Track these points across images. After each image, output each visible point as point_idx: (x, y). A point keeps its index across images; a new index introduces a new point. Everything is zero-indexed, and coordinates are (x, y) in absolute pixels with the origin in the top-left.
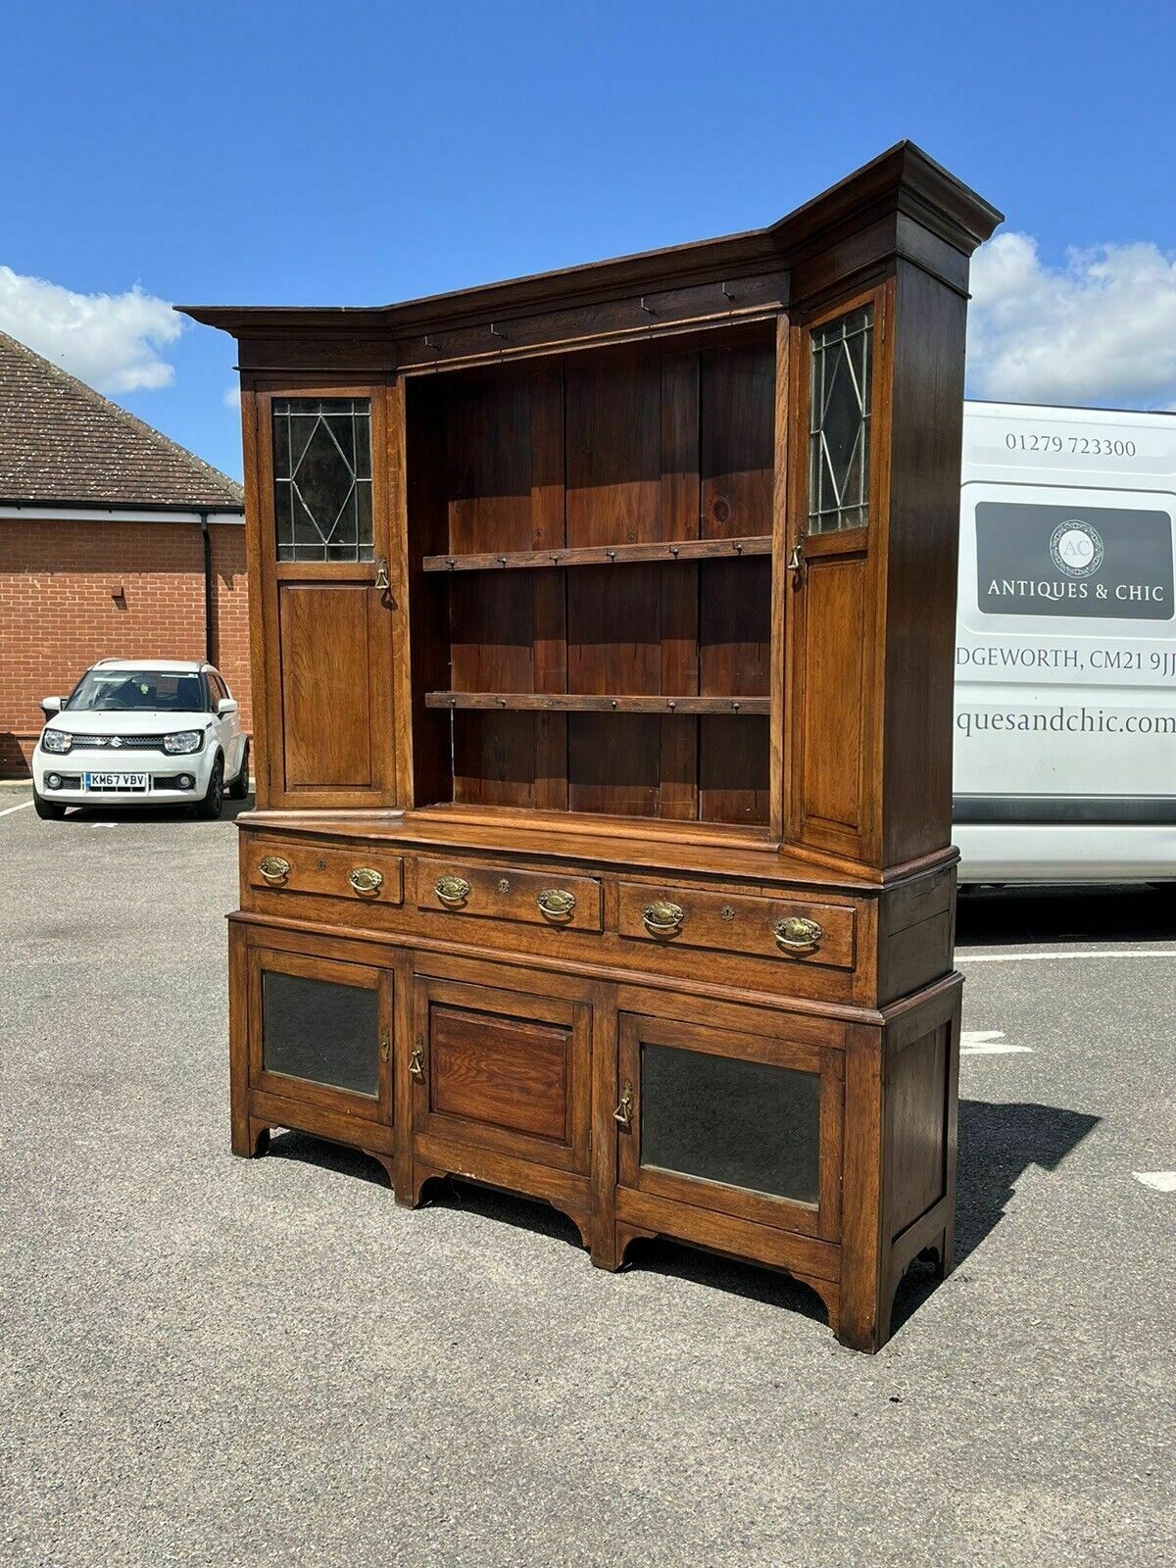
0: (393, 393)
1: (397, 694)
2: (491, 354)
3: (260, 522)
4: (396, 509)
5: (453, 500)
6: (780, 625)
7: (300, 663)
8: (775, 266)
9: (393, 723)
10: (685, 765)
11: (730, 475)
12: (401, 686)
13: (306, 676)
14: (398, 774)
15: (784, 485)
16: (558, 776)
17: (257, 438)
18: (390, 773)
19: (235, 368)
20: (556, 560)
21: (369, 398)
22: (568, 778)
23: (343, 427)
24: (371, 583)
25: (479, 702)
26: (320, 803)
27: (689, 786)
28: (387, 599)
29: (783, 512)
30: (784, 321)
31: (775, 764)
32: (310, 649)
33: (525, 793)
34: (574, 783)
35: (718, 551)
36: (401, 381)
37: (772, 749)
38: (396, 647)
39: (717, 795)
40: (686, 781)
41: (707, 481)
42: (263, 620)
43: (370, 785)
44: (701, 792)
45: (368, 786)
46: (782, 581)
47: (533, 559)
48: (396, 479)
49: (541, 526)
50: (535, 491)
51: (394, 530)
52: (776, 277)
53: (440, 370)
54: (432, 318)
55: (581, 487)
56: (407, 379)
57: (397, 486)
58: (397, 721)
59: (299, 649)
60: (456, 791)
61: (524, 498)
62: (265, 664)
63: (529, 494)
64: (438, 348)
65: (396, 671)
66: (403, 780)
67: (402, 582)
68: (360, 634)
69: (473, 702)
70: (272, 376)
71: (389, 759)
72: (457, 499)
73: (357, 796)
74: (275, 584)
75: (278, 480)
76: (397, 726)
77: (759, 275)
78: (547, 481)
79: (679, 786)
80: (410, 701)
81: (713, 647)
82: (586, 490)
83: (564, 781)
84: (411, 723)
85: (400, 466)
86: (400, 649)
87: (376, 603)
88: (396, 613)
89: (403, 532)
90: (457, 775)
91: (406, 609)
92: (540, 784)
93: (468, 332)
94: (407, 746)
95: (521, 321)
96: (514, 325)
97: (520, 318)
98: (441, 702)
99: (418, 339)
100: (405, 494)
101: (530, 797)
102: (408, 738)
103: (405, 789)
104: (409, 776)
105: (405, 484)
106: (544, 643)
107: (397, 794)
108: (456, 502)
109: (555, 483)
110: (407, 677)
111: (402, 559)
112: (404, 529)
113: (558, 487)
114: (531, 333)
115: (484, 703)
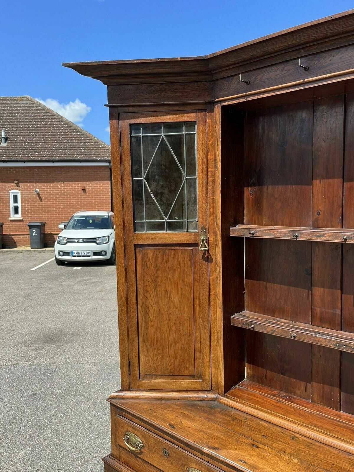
0: (212, 118)
1: (212, 317)
2: (294, 83)
3: (123, 207)
4: (213, 196)
5: (248, 186)
7: (149, 297)
9: (210, 337)
12: (215, 312)
13: (153, 306)
14: (213, 370)
16: (331, 384)
17: (120, 150)
18: (207, 368)
19: (105, 105)
20: (345, 239)
21: (196, 122)
22: (340, 388)
23: (177, 142)
24: (196, 245)
25: (273, 331)
26: (162, 386)
28: (206, 255)
32: (156, 288)
33: (302, 388)
34: (346, 392)
36: (217, 109)
38: (212, 287)
42: (126, 270)
43: (195, 376)
45: (193, 376)
47: (323, 236)
48: (213, 176)
49: (321, 207)
50: (316, 182)
51: (211, 210)
53: (249, 99)
54: (245, 60)
56: (223, 107)
57: (214, 181)
58: (212, 335)
59: (149, 289)
60: (248, 373)
61: (309, 187)
62: (127, 298)
63: (312, 184)
64: (247, 83)
65: (212, 303)
66: (216, 374)
67: (216, 245)
68: (188, 279)
69: (269, 330)
70: (131, 109)
71: (207, 360)
72: (251, 186)
73: (186, 383)
74: (133, 247)
75: (134, 179)
76: (212, 338)
78: (328, 176)
80: (222, 325)
83: (337, 390)
84: (222, 339)
85: (216, 167)
86: (215, 288)
87: (199, 258)
88: (212, 265)
89: (218, 211)
90: (248, 363)
91: (220, 263)
92: (315, 386)
93: (273, 68)
94: (219, 352)
95: (324, 55)
96: (316, 59)
97: (323, 52)
98: (243, 324)
99: (231, 78)
100: (220, 186)
101: (306, 392)
102: (220, 347)
103: (218, 379)
104: (220, 372)
105: (220, 179)
106: (321, 289)
107: (213, 383)
108: (250, 188)
109: (334, 177)
110: (220, 307)
111: (217, 229)
112: (218, 209)
113: (336, 180)
114: (333, 63)
115: (278, 332)
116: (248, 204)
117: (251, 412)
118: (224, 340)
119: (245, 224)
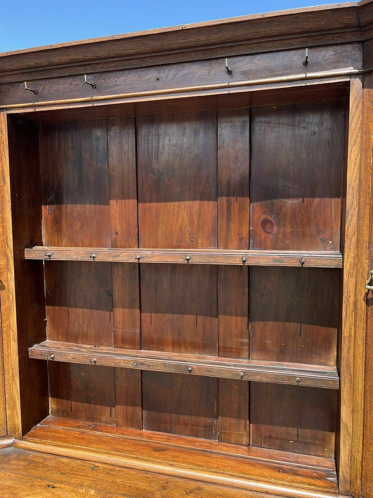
1: (6, 352)
2: (83, 99)
4: (2, 215)
5: (46, 204)
6: (350, 329)
8: (349, 37)
9: (4, 374)
10: (239, 406)
11: (275, 201)
12: (9, 347)
14: (8, 412)
15: (355, 218)
16: (134, 404)
20: (139, 259)
22: (142, 407)
25: (74, 358)
27: (243, 422)
29: (354, 239)
30: (356, 84)
31: (345, 436)
33: (107, 414)
34: (147, 409)
35: (283, 262)
36: (3, 117)
37: (342, 425)
38: (4, 318)
39: (265, 429)
40: (239, 417)
41: (255, 204)
44: (251, 425)
46: (352, 294)
47: (119, 256)
49: (118, 228)
50: (113, 202)
51: (1, 230)
52: (349, 48)
53: (38, 110)
54: (30, 68)
55: (150, 202)
56: (8, 115)
57: (3, 197)
58: (6, 373)
60: (52, 408)
61: (107, 207)
63: (109, 205)
64: (35, 92)
65: (5, 335)
66: (12, 416)
67: (8, 269)
69: (69, 358)
72: (48, 204)
76: (6, 376)
77: (332, 45)
78: (124, 196)
79: (233, 421)
80: (18, 359)
81: (261, 323)
82: (154, 205)
83: (139, 409)
84: (18, 375)
85: (4, 182)
86: (8, 319)
88: (4, 293)
89: (9, 232)
90: (52, 397)
91: (13, 289)
92: (119, 408)
93: (62, 81)
94: (15, 391)
95: (110, 75)
96: (102, 78)
97: (109, 72)
98: (42, 355)
99: (17, 84)
100: (10, 204)
101: (111, 416)
102: (16, 385)
103: (14, 421)
104: (17, 413)
105: (10, 196)
106: (121, 310)
107: (8, 427)
108: (48, 206)
109: (129, 198)
110: (14, 340)
111: (8, 252)
112: (9, 229)
113: (131, 201)
114: (118, 85)
115: (78, 359)
116: (47, 224)
117: (51, 451)
118: (20, 376)
119: (44, 245)
